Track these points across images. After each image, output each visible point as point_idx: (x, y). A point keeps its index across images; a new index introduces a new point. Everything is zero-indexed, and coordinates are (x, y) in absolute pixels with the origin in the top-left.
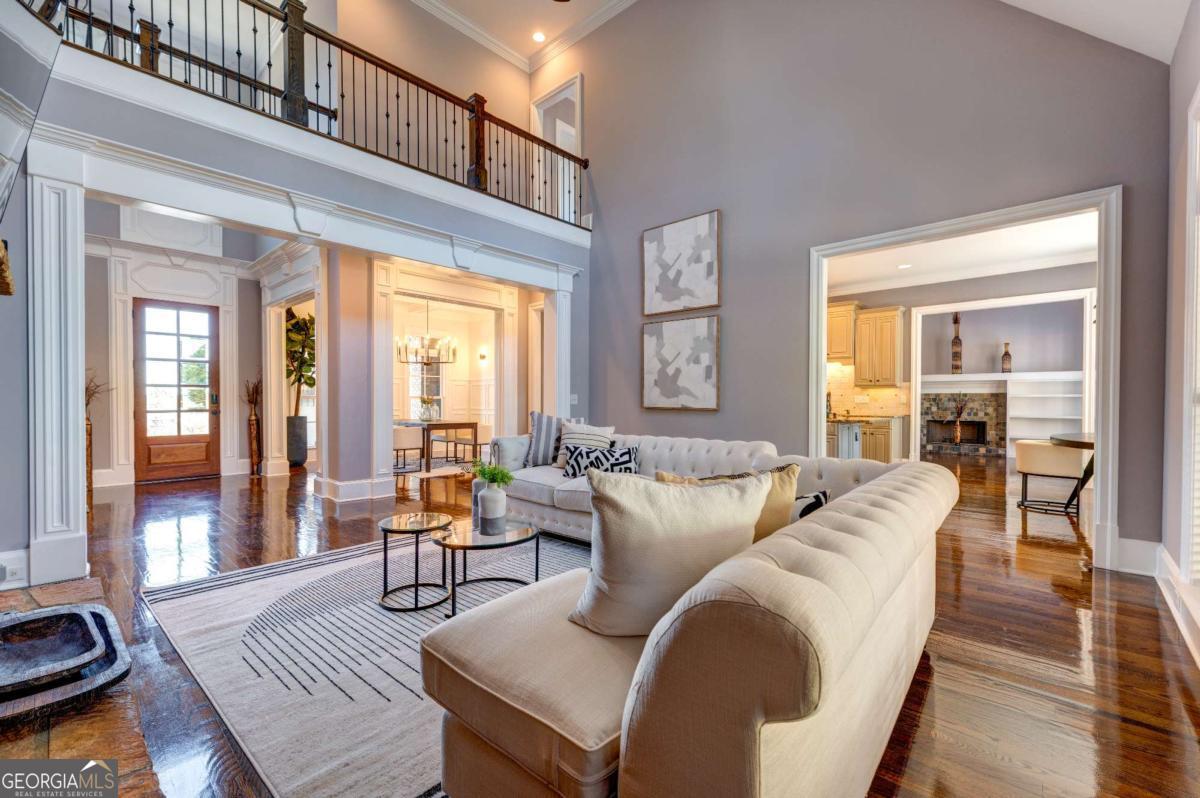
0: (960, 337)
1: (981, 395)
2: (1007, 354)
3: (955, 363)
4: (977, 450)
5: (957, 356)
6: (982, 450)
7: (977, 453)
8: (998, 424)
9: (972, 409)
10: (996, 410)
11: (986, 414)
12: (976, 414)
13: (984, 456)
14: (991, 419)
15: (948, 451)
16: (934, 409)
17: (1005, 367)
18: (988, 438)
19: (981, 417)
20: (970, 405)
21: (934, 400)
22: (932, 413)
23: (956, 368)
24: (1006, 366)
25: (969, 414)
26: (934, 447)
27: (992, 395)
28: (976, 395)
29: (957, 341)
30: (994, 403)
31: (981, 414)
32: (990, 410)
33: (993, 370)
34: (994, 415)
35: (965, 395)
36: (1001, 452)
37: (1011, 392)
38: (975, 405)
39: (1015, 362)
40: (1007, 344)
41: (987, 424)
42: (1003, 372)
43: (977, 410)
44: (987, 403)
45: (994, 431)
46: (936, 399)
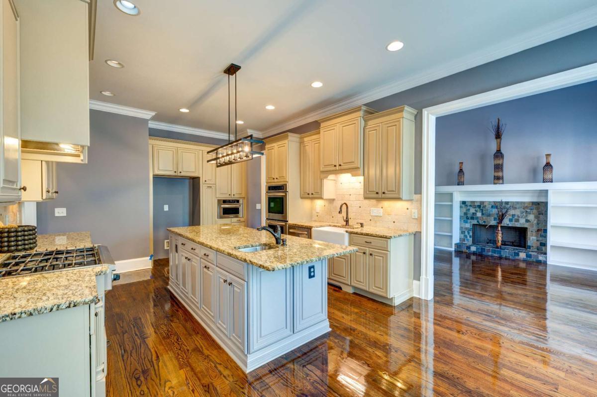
0: (502, 151)
1: (522, 203)
2: (548, 165)
3: (496, 174)
4: (518, 255)
5: (499, 168)
6: (522, 255)
7: (517, 257)
8: (538, 230)
9: (513, 216)
10: (537, 217)
11: (527, 221)
12: (517, 221)
13: (524, 261)
14: (532, 226)
15: (490, 253)
16: (479, 214)
17: (546, 177)
18: (529, 243)
19: (522, 223)
20: (512, 212)
21: (479, 207)
22: (477, 218)
23: (498, 179)
24: (548, 176)
25: (511, 220)
26: (477, 249)
27: (533, 203)
28: (518, 203)
29: (499, 154)
30: (535, 211)
31: (522, 221)
32: (531, 217)
33: (534, 180)
34: (535, 222)
35: (507, 203)
36: (541, 258)
37: (552, 201)
38: (517, 212)
39: (556, 172)
40: (548, 155)
41: (528, 230)
42: (544, 182)
43: (518, 216)
44: (528, 211)
45: (535, 236)
46: (481, 206)
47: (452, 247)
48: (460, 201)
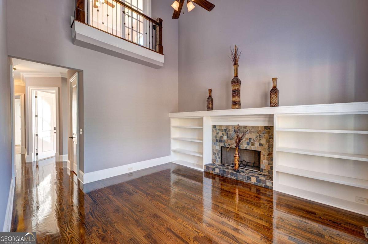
0: (239, 77)
1: (256, 127)
2: (275, 89)
3: (234, 99)
4: (250, 179)
5: (236, 93)
6: (253, 179)
7: (249, 181)
8: (269, 154)
9: (250, 139)
10: (267, 142)
11: (261, 145)
12: (253, 144)
13: (255, 185)
14: (264, 149)
15: (229, 176)
16: (225, 138)
17: (272, 101)
18: (262, 167)
19: (256, 147)
20: (248, 136)
21: (225, 130)
22: (224, 141)
23: (236, 104)
24: (274, 101)
25: (248, 144)
26: (220, 171)
27: (264, 127)
28: (253, 127)
29: (236, 81)
30: (266, 135)
31: (257, 144)
32: (263, 141)
33: (264, 105)
34: (267, 146)
35: (245, 127)
36: (268, 184)
37: (278, 125)
38: (253, 136)
39: (282, 96)
40: (275, 79)
41: (261, 153)
42: (271, 106)
43: (253, 140)
44: (261, 135)
45: (266, 160)
46: (226, 130)
47: (202, 168)
48: (212, 125)
